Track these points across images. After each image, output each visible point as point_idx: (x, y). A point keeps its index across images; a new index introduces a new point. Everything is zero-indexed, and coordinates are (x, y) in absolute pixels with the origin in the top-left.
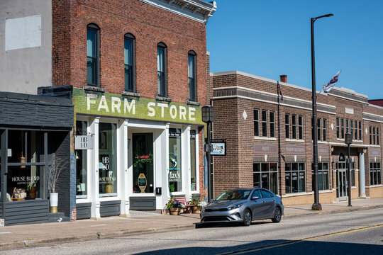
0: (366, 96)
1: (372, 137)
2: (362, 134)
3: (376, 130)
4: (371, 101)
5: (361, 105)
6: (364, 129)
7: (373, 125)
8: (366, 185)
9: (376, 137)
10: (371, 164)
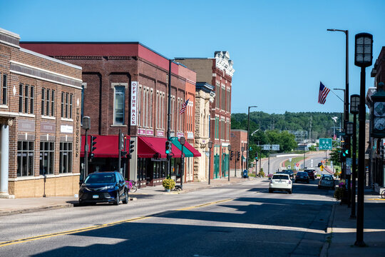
0: (16, 35)
1: (23, 101)
2: (8, 94)
3: (29, 90)
4: (24, 44)
5: (9, 49)
6: (11, 88)
7: (25, 82)
8: (10, 176)
9: (29, 101)
10: (19, 143)
